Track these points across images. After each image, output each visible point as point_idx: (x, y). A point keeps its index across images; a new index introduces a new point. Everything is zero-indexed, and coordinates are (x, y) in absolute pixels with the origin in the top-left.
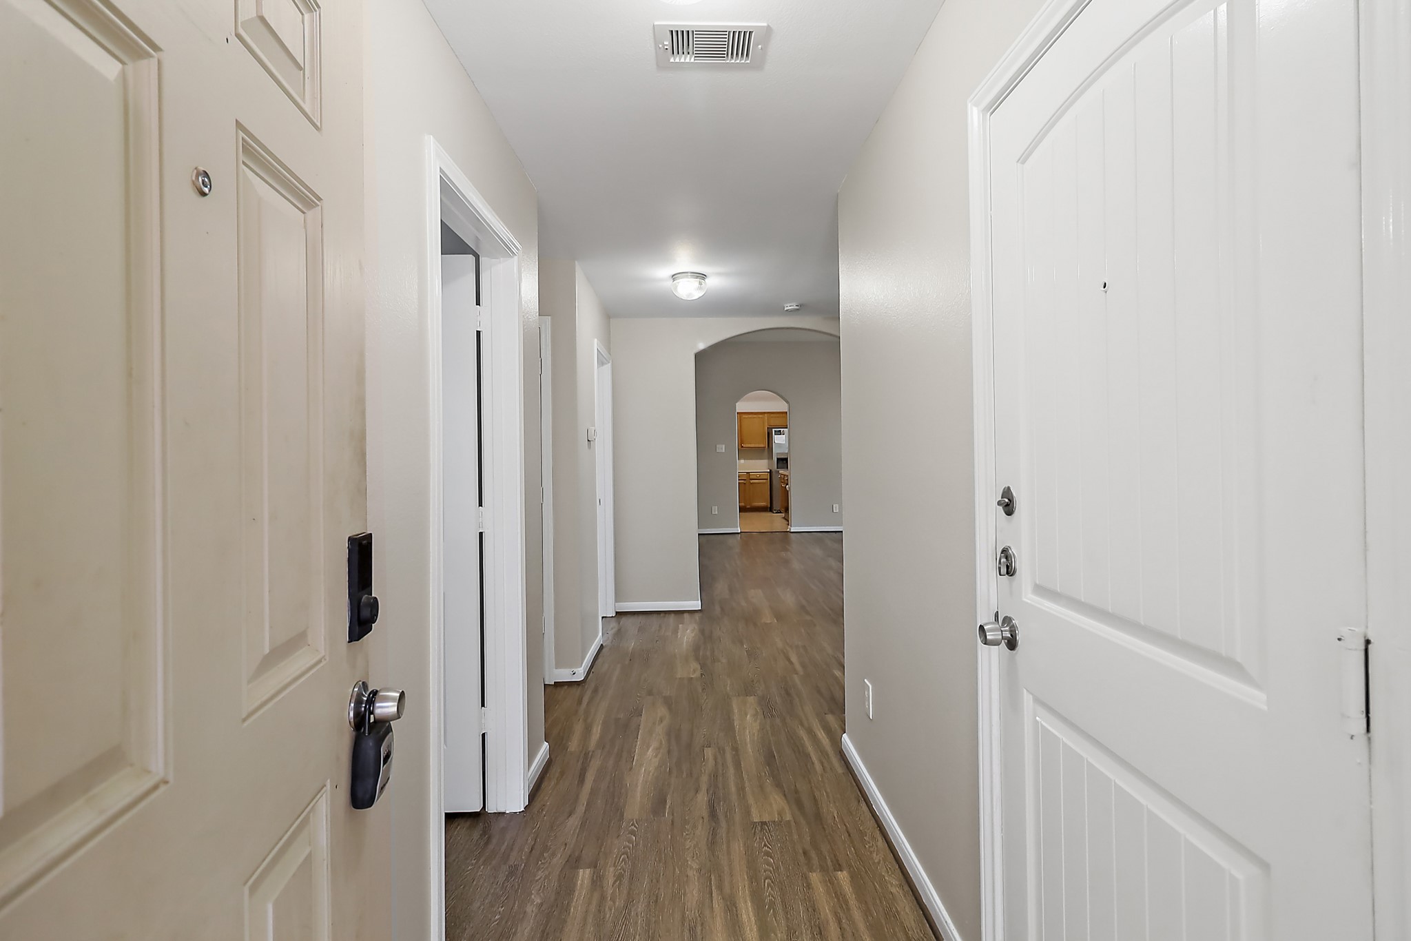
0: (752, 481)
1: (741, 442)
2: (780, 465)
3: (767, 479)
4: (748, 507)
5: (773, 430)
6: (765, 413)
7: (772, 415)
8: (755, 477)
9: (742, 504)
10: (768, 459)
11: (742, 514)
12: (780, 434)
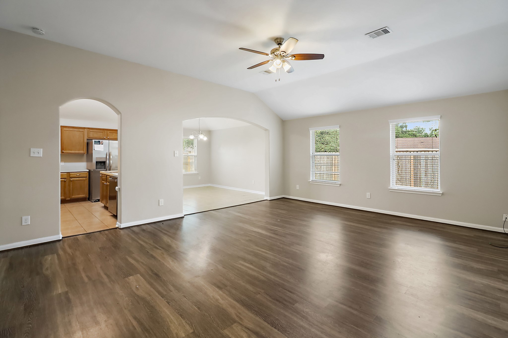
0: (72, 179)
1: (62, 149)
2: (99, 166)
3: (87, 177)
4: (67, 199)
5: (93, 140)
6: (84, 128)
7: (91, 130)
8: (75, 176)
9: (63, 197)
10: (87, 161)
11: (62, 205)
12: (100, 144)
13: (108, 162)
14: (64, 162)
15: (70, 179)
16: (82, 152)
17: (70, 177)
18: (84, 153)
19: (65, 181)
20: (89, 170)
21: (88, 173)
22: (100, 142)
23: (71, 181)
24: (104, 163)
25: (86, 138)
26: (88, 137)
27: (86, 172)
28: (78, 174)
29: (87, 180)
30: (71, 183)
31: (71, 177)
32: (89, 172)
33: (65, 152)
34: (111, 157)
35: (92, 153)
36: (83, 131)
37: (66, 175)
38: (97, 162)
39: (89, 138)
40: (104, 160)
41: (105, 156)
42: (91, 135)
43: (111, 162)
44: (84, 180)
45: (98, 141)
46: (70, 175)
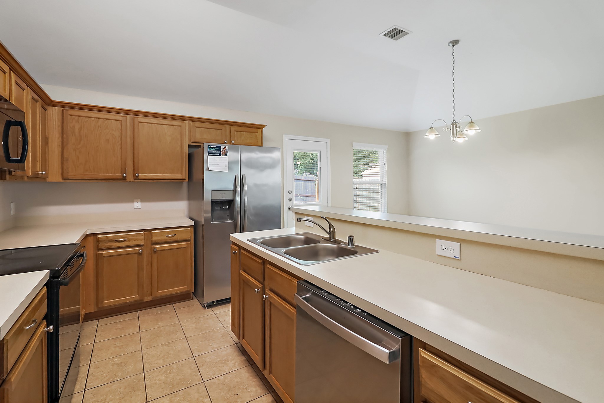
0: (156, 247)
2: (218, 213)
3: (189, 241)
6: (183, 118)
7: (197, 124)
10: (190, 198)
12: (220, 155)
13: (239, 199)
14: (141, 201)
15: (153, 247)
16: (178, 176)
17: (151, 241)
18: (184, 178)
19: (140, 254)
20: (196, 222)
21: (193, 229)
22: (220, 150)
23: (155, 252)
24: (230, 203)
25: (187, 143)
26: (190, 140)
27: (189, 228)
28: (169, 232)
29: (191, 247)
30: (155, 256)
31: (153, 242)
32: (195, 228)
33: (141, 176)
34: (246, 188)
35: (203, 180)
36: (180, 126)
37: (142, 237)
38: (213, 202)
39: (192, 142)
40: (229, 197)
41: (231, 187)
42: (199, 135)
43: (246, 199)
44: (185, 247)
45: (217, 147)
46: (152, 238)
